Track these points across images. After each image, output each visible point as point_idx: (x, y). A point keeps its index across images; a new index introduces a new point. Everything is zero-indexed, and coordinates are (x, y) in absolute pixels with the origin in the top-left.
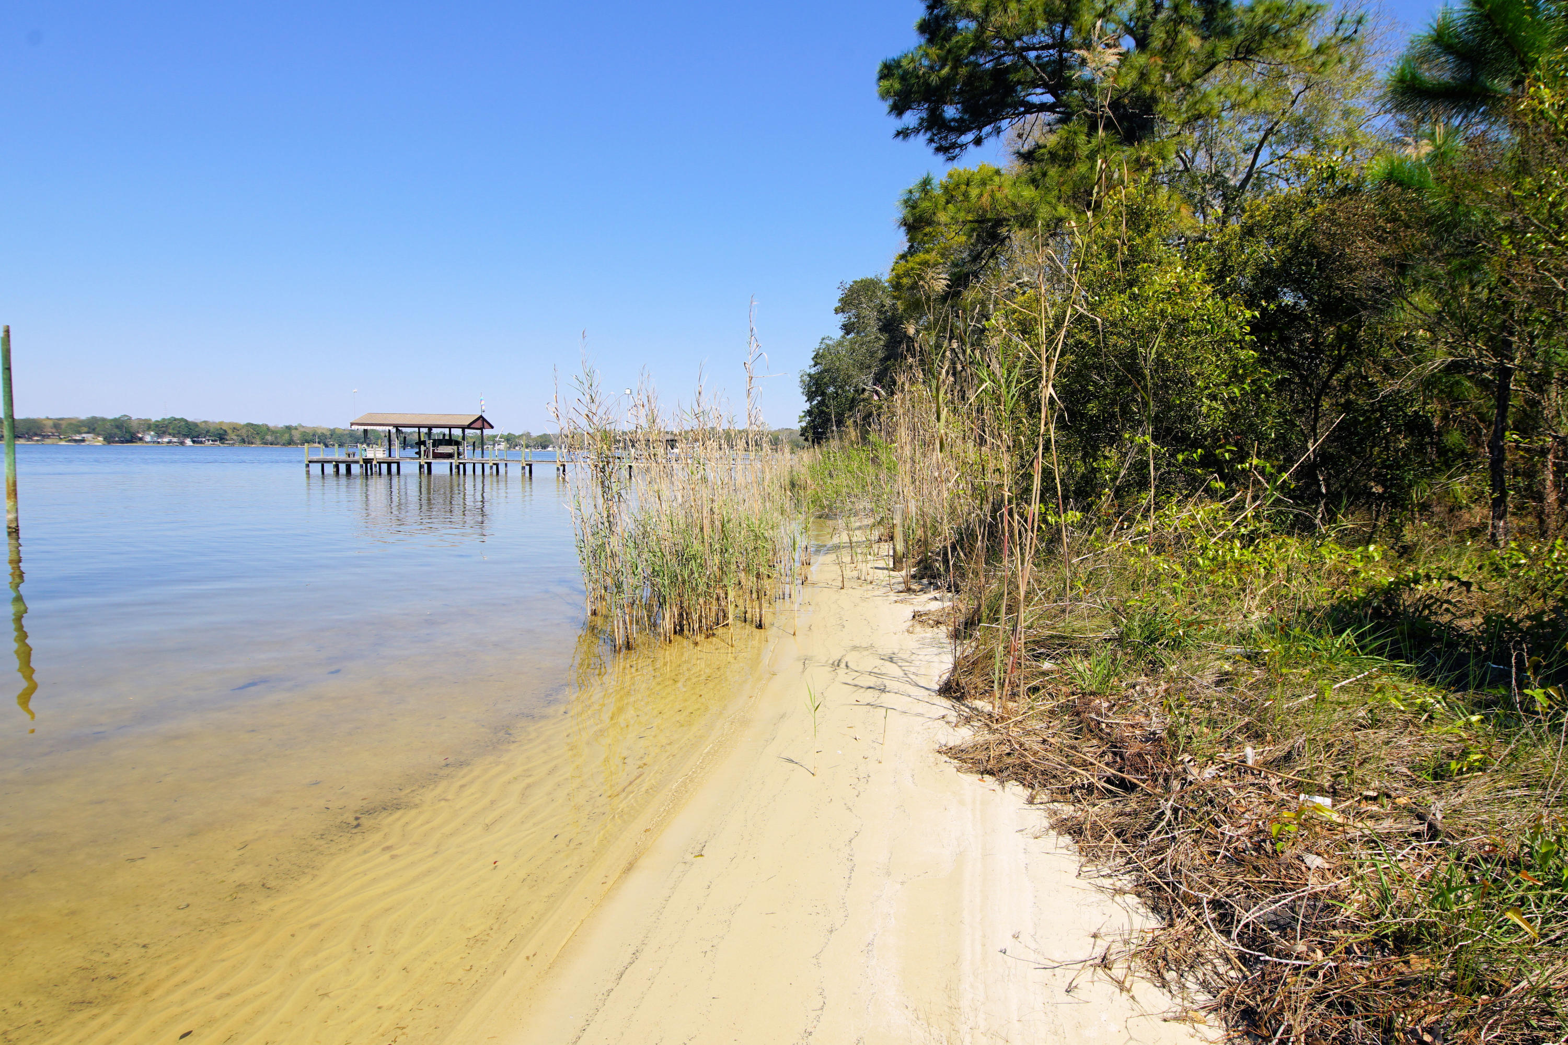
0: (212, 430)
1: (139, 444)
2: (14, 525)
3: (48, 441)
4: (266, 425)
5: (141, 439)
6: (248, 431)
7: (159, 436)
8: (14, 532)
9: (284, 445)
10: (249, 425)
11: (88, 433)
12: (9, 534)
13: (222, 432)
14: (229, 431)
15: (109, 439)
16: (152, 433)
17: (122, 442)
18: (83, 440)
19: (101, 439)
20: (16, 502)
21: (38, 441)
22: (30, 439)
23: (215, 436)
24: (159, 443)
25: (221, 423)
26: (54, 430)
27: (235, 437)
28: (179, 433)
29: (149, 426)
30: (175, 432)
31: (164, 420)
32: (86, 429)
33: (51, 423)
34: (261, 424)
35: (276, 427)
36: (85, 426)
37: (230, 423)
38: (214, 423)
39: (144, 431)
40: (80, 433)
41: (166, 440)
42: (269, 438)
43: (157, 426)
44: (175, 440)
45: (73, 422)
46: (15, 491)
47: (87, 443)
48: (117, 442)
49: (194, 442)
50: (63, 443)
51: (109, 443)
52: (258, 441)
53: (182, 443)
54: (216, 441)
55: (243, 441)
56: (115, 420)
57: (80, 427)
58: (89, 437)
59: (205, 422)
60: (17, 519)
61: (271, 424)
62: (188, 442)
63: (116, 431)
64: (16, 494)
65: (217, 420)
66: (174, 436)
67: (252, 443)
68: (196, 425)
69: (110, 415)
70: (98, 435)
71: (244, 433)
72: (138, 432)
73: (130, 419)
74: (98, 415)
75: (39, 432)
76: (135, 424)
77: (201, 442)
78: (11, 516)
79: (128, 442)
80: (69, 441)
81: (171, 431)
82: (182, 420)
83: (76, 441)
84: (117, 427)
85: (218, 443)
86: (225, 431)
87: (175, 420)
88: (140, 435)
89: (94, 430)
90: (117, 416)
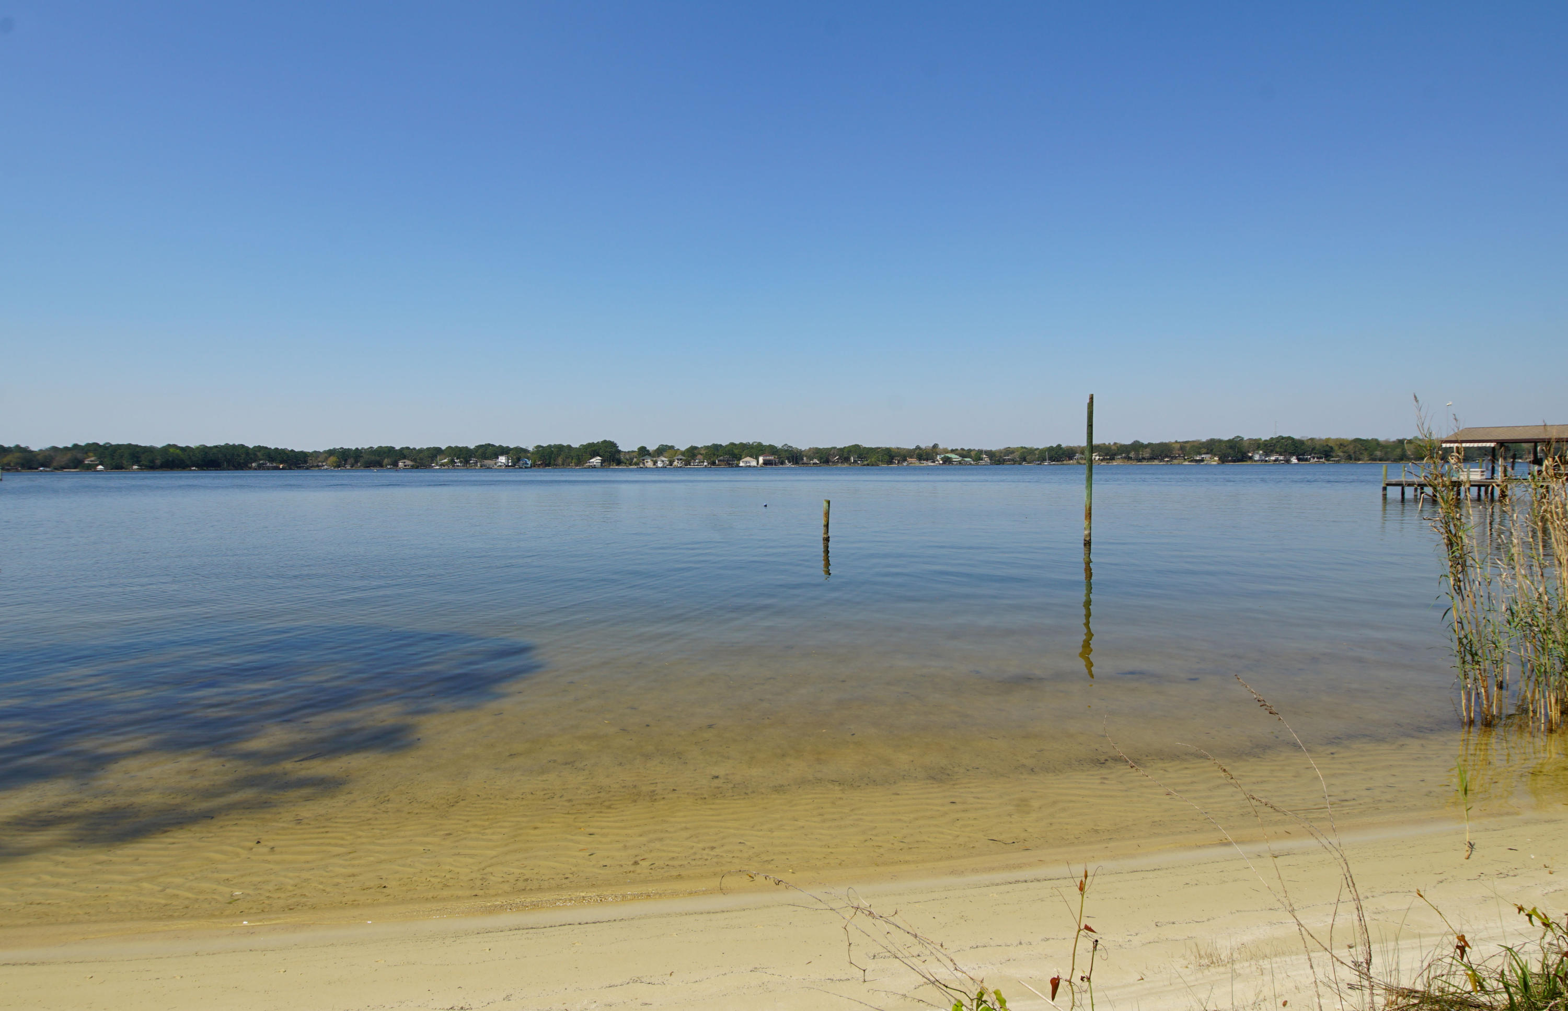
0: (1318, 447)
1: (1249, 463)
2: (1088, 539)
3: (1175, 462)
4: (1376, 440)
5: (1251, 458)
6: (1355, 447)
7: (1267, 455)
8: (1088, 544)
9: (1395, 461)
10: (1357, 440)
11: (1207, 453)
12: (1085, 545)
13: (1328, 449)
14: (1336, 448)
15: (1223, 460)
16: (1261, 452)
17: (1234, 461)
18: (1202, 460)
19: (1216, 458)
20: (1090, 522)
21: (1168, 461)
22: (1162, 460)
23: (1320, 453)
24: (1266, 461)
25: (1328, 440)
26: (1180, 452)
27: (1341, 454)
28: (1285, 451)
29: (1258, 445)
30: (1282, 450)
31: (1272, 439)
32: (1205, 451)
33: (1178, 446)
34: (1370, 438)
35: (1387, 441)
36: (1204, 448)
37: (1337, 440)
38: (1320, 440)
39: (1254, 451)
40: (1200, 454)
41: (1273, 458)
42: (1378, 453)
43: (1266, 445)
44: (1281, 458)
45: (1195, 444)
46: (1090, 514)
47: (1205, 462)
48: (1230, 461)
49: (1299, 459)
50: (1187, 463)
51: (1223, 462)
52: (1365, 456)
53: (1288, 461)
54: (1321, 458)
55: (1349, 458)
56: (1229, 441)
57: (1200, 448)
58: (1207, 457)
59: (1312, 439)
60: (1090, 534)
61: (1382, 438)
62: (1294, 460)
63: (1229, 451)
64: (1091, 517)
65: (1324, 437)
66: (1281, 455)
67: (1359, 460)
68: (1301, 442)
69: (1226, 437)
70: (1215, 455)
71: (1351, 449)
72: (1249, 452)
73: (1242, 439)
74: (1216, 437)
75: (1169, 454)
76: (1246, 444)
77: (1306, 460)
78: (1087, 532)
79: (1239, 461)
80: (1192, 461)
81: (1278, 450)
82: (1289, 438)
83: (1197, 461)
84: (1231, 447)
85: (1323, 460)
86: (1331, 448)
87: (1283, 438)
88: (1250, 455)
89: (1212, 450)
90: (1231, 438)
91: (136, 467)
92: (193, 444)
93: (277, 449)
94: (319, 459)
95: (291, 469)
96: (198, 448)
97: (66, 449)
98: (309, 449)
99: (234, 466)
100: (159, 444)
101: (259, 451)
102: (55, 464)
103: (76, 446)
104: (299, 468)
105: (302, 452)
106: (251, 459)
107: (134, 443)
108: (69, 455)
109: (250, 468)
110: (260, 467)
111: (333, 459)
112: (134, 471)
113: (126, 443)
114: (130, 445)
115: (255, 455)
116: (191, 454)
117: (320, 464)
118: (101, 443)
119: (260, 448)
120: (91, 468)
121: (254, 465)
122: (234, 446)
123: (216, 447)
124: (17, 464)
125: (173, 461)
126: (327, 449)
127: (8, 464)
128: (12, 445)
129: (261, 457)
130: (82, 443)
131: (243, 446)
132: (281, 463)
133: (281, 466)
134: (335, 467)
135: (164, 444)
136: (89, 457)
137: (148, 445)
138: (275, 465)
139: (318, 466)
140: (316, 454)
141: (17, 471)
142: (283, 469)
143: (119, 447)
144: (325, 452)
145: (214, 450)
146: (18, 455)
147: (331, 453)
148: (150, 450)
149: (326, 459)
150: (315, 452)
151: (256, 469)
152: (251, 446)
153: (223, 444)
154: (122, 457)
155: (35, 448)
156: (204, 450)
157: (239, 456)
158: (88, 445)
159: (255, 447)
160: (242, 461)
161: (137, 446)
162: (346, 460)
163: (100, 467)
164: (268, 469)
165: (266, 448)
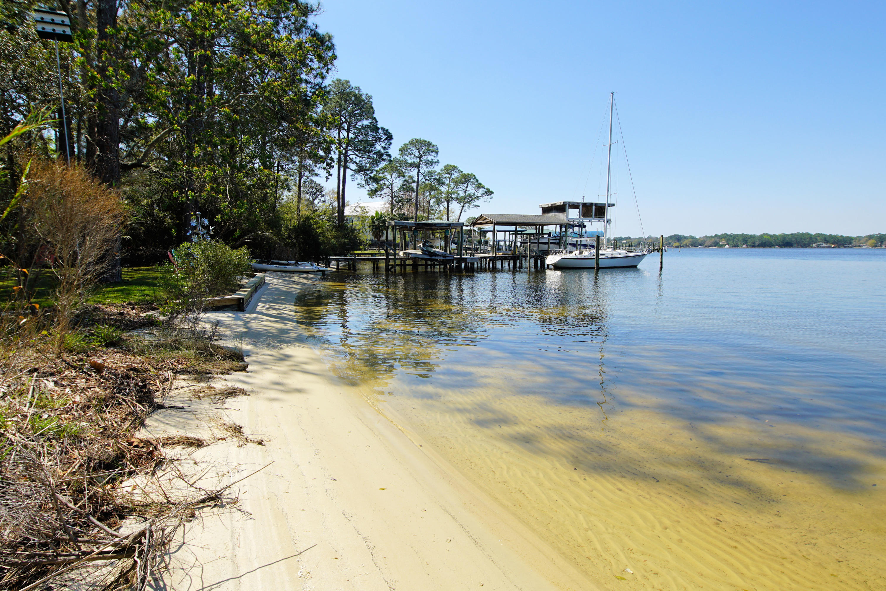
91: (745, 246)
92: (778, 233)
93: (831, 235)
94: (861, 242)
95: (839, 248)
96: (780, 235)
97: (712, 237)
98: (853, 235)
99: (801, 246)
100: (758, 233)
101: (819, 237)
102: (706, 244)
103: (716, 235)
104: (845, 247)
105: (848, 237)
106: (813, 241)
107: (745, 233)
108: (713, 240)
109: (812, 247)
110: (818, 247)
111: (872, 241)
112: (744, 248)
113: (741, 233)
114: (743, 234)
115: (816, 239)
116: (776, 239)
117: (861, 245)
118: (729, 234)
119: (819, 235)
120: (722, 246)
121: (814, 245)
122: (803, 234)
123: (791, 234)
124: (689, 244)
125: (765, 243)
126: (868, 235)
127: (686, 245)
128: (688, 235)
129: (819, 240)
130: (719, 234)
131: (808, 234)
132: (833, 244)
133: (833, 246)
134: (873, 247)
135: (761, 233)
136: (722, 241)
137: (752, 234)
138: (828, 245)
139: (859, 246)
140: (859, 238)
141: (689, 248)
142: (833, 248)
143: (737, 235)
144: (866, 237)
145: (790, 236)
146: (690, 240)
147: (870, 237)
148: (751, 237)
149: (867, 241)
150: (859, 237)
151: (815, 248)
152: (813, 234)
153: (795, 233)
154: (738, 240)
155: (698, 237)
156: (784, 236)
157: (805, 239)
158: (722, 235)
159: (816, 234)
160: (807, 243)
161: (746, 235)
162: (882, 242)
163: (727, 246)
164: (824, 247)
165: (823, 235)
